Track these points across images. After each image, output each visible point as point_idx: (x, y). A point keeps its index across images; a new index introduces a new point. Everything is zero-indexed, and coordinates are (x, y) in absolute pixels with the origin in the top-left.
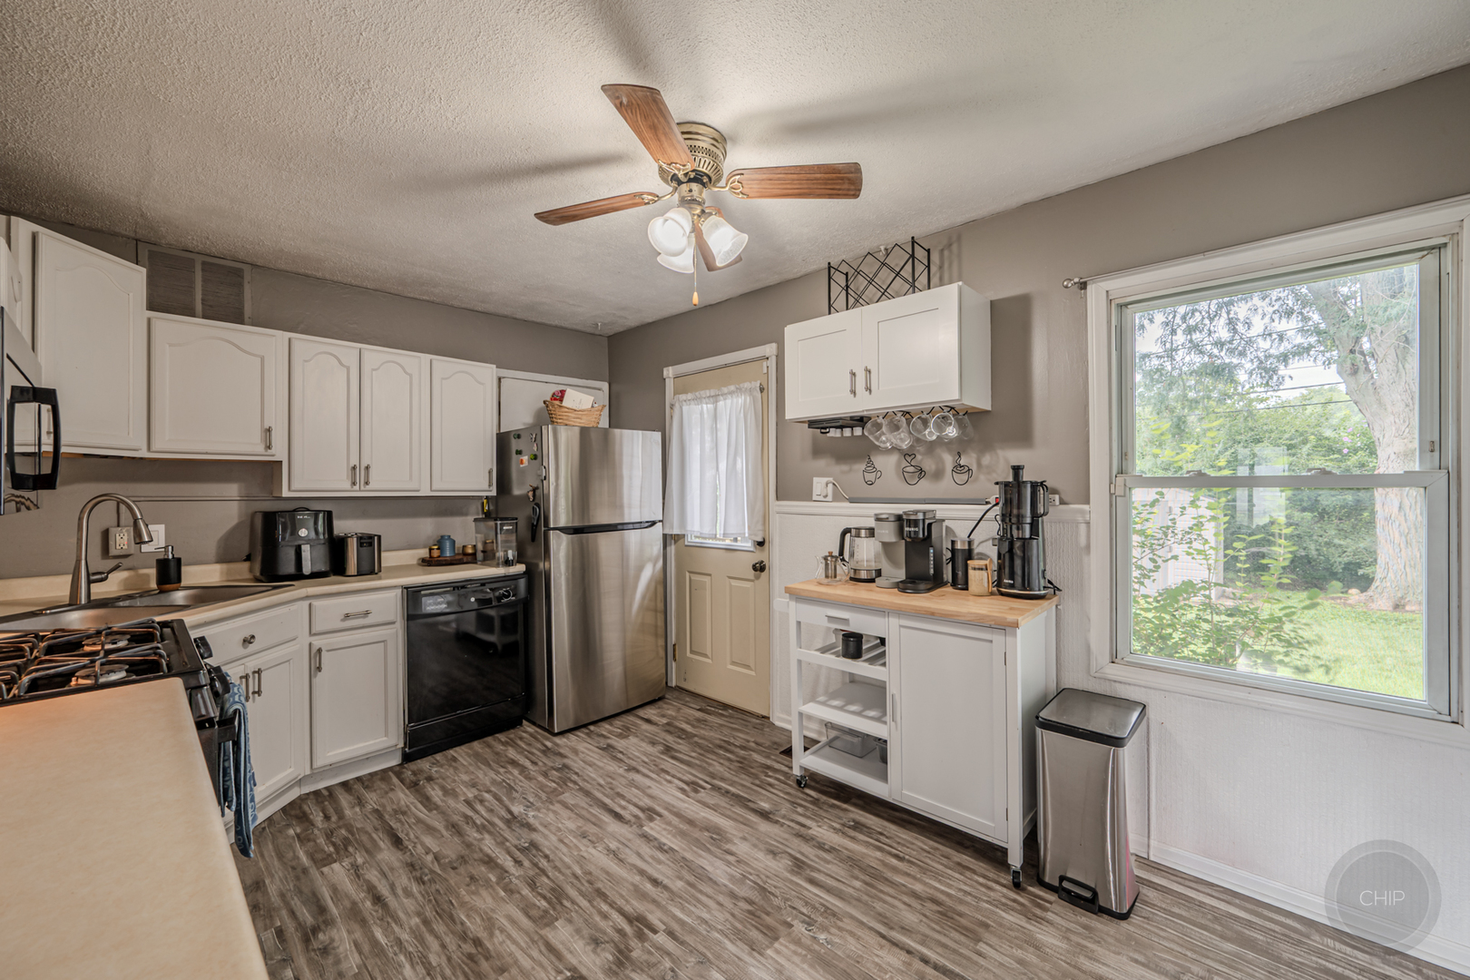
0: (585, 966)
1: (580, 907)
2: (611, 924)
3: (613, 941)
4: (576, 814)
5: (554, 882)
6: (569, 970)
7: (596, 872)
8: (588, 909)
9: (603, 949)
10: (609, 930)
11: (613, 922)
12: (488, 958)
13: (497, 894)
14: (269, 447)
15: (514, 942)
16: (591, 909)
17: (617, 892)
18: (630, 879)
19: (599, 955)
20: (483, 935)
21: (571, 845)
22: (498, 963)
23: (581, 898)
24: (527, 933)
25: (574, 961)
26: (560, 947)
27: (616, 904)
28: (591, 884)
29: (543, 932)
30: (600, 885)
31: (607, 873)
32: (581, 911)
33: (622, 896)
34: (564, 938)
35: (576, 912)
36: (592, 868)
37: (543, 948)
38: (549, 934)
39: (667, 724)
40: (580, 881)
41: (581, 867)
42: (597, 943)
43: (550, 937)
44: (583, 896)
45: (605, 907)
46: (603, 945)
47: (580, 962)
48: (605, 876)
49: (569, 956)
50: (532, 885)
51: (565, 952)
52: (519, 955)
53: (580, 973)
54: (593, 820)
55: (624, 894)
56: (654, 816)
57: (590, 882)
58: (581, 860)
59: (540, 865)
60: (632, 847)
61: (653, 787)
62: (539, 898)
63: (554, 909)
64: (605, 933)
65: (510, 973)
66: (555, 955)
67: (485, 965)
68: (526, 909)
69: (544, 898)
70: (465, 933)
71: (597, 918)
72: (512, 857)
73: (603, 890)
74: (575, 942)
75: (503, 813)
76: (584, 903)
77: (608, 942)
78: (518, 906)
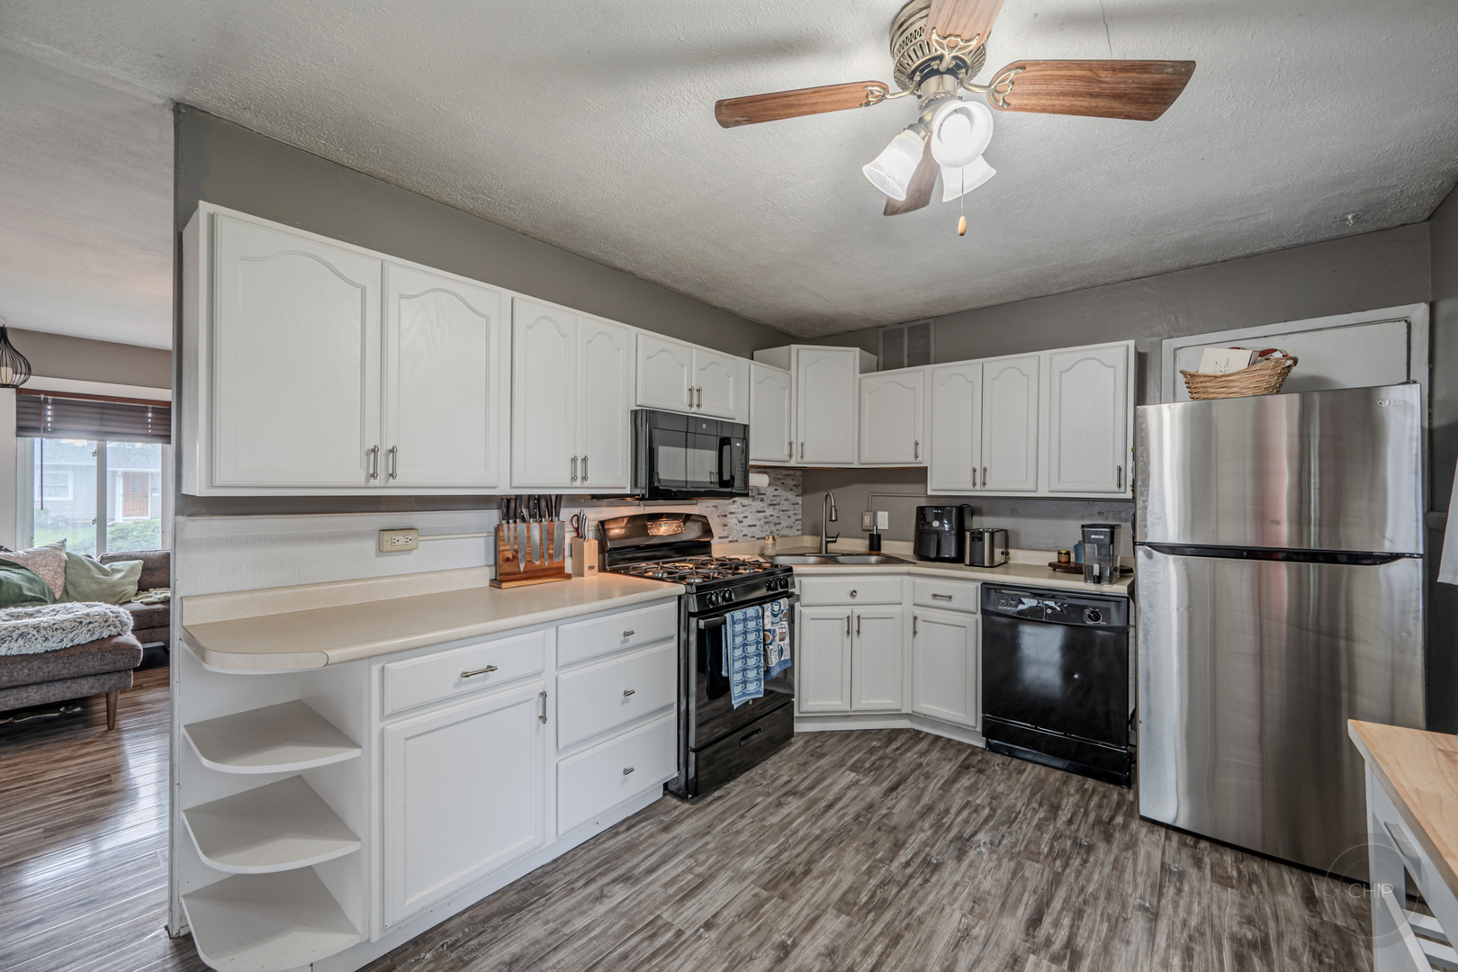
0: (800, 953)
1: (871, 928)
2: (858, 961)
3: (836, 967)
4: (1009, 884)
5: (895, 898)
6: (793, 942)
7: (926, 928)
8: (869, 936)
9: (824, 962)
10: (849, 961)
11: (861, 962)
12: (793, 884)
13: (863, 865)
14: (916, 457)
15: (813, 895)
16: (872, 938)
17: (906, 954)
18: (931, 962)
19: (816, 959)
20: (815, 872)
21: (956, 894)
22: (790, 892)
23: (883, 925)
24: (825, 899)
25: (804, 942)
26: (817, 927)
27: (887, 958)
28: (906, 928)
29: (830, 909)
30: (908, 936)
31: (930, 938)
32: (865, 930)
33: (901, 960)
34: (829, 927)
35: (863, 927)
36: (930, 922)
37: (812, 916)
38: (831, 912)
39: (1337, 929)
40: (906, 917)
41: (926, 913)
42: (829, 955)
43: (827, 916)
44: (886, 926)
45: (878, 949)
46: (828, 960)
47: (804, 947)
48: (924, 937)
49: (809, 936)
50: (883, 884)
51: (812, 933)
52: (802, 902)
53: (792, 951)
54: (1010, 901)
55: (905, 961)
56: (1066, 963)
57: (908, 927)
58: (938, 910)
59: (912, 881)
60: (987, 952)
61: (1132, 947)
62: (869, 894)
63: (860, 909)
64: (844, 958)
65: (782, 902)
66: (807, 926)
67: (787, 885)
68: (854, 889)
69: (872, 897)
70: (814, 861)
71: (861, 946)
72: (912, 858)
73: (902, 942)
74: (826, 936)
75: (969, 831)
76: (877, 929)
77: (833, 963)
78: (854, 883)
